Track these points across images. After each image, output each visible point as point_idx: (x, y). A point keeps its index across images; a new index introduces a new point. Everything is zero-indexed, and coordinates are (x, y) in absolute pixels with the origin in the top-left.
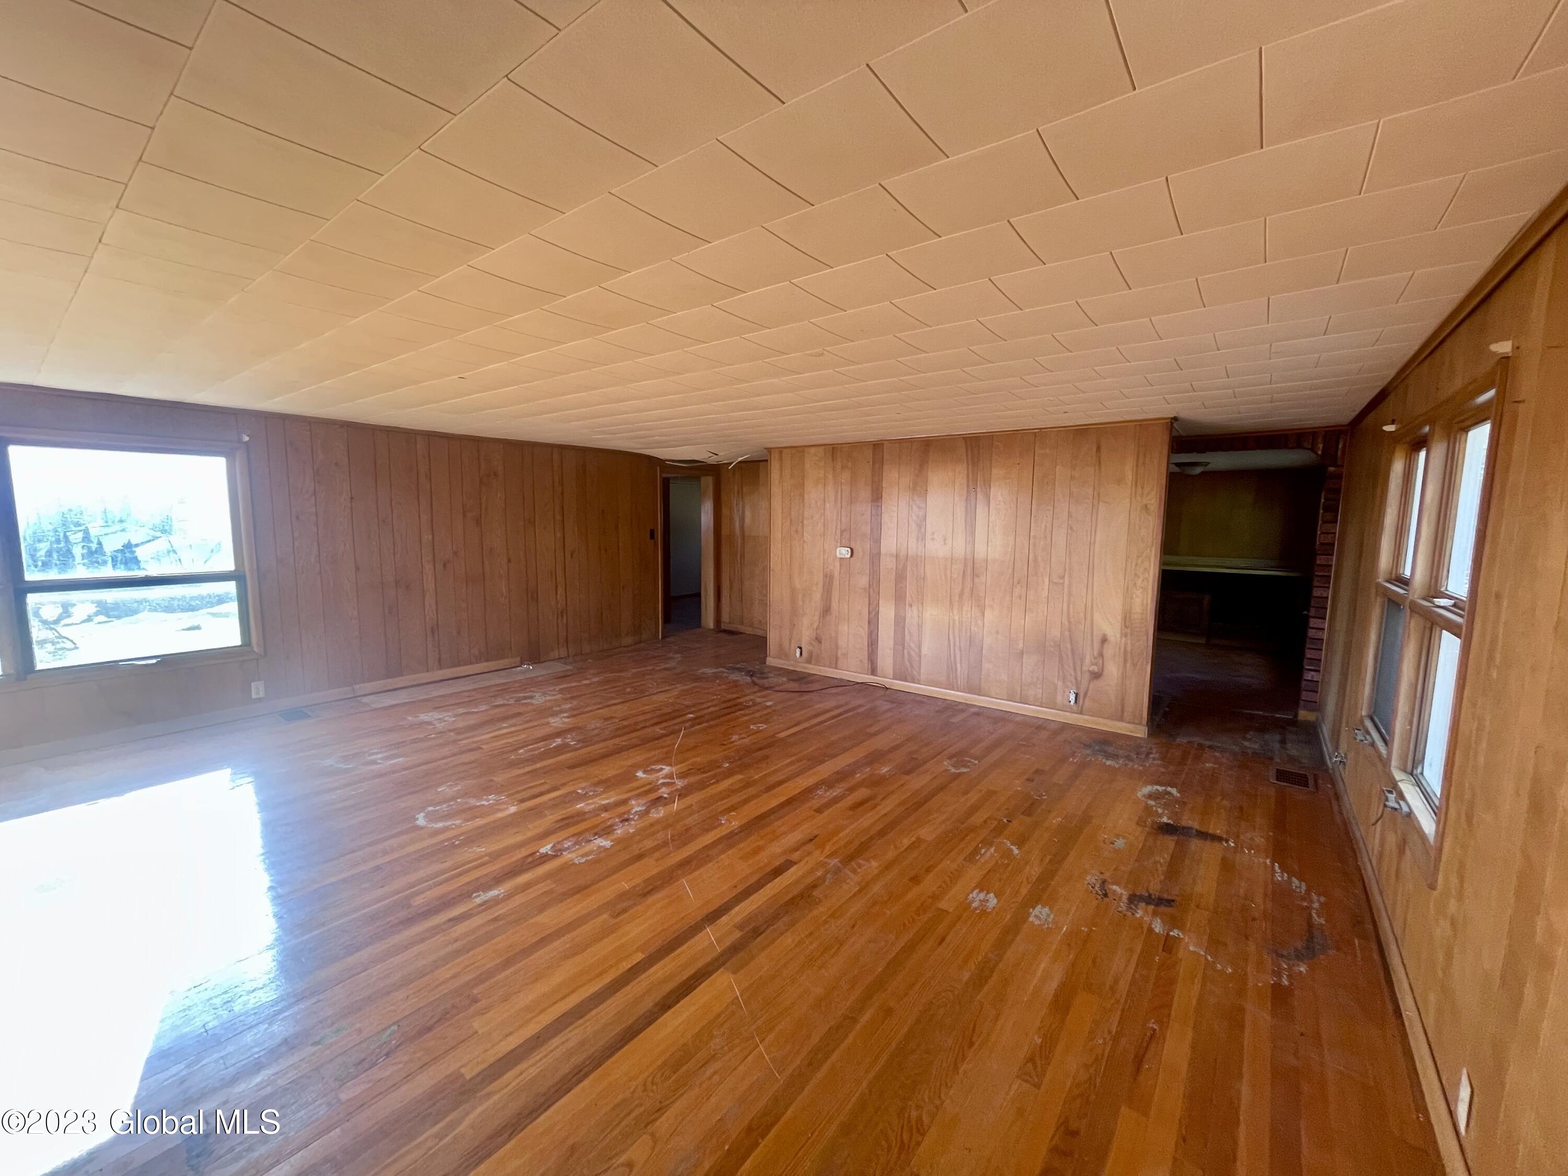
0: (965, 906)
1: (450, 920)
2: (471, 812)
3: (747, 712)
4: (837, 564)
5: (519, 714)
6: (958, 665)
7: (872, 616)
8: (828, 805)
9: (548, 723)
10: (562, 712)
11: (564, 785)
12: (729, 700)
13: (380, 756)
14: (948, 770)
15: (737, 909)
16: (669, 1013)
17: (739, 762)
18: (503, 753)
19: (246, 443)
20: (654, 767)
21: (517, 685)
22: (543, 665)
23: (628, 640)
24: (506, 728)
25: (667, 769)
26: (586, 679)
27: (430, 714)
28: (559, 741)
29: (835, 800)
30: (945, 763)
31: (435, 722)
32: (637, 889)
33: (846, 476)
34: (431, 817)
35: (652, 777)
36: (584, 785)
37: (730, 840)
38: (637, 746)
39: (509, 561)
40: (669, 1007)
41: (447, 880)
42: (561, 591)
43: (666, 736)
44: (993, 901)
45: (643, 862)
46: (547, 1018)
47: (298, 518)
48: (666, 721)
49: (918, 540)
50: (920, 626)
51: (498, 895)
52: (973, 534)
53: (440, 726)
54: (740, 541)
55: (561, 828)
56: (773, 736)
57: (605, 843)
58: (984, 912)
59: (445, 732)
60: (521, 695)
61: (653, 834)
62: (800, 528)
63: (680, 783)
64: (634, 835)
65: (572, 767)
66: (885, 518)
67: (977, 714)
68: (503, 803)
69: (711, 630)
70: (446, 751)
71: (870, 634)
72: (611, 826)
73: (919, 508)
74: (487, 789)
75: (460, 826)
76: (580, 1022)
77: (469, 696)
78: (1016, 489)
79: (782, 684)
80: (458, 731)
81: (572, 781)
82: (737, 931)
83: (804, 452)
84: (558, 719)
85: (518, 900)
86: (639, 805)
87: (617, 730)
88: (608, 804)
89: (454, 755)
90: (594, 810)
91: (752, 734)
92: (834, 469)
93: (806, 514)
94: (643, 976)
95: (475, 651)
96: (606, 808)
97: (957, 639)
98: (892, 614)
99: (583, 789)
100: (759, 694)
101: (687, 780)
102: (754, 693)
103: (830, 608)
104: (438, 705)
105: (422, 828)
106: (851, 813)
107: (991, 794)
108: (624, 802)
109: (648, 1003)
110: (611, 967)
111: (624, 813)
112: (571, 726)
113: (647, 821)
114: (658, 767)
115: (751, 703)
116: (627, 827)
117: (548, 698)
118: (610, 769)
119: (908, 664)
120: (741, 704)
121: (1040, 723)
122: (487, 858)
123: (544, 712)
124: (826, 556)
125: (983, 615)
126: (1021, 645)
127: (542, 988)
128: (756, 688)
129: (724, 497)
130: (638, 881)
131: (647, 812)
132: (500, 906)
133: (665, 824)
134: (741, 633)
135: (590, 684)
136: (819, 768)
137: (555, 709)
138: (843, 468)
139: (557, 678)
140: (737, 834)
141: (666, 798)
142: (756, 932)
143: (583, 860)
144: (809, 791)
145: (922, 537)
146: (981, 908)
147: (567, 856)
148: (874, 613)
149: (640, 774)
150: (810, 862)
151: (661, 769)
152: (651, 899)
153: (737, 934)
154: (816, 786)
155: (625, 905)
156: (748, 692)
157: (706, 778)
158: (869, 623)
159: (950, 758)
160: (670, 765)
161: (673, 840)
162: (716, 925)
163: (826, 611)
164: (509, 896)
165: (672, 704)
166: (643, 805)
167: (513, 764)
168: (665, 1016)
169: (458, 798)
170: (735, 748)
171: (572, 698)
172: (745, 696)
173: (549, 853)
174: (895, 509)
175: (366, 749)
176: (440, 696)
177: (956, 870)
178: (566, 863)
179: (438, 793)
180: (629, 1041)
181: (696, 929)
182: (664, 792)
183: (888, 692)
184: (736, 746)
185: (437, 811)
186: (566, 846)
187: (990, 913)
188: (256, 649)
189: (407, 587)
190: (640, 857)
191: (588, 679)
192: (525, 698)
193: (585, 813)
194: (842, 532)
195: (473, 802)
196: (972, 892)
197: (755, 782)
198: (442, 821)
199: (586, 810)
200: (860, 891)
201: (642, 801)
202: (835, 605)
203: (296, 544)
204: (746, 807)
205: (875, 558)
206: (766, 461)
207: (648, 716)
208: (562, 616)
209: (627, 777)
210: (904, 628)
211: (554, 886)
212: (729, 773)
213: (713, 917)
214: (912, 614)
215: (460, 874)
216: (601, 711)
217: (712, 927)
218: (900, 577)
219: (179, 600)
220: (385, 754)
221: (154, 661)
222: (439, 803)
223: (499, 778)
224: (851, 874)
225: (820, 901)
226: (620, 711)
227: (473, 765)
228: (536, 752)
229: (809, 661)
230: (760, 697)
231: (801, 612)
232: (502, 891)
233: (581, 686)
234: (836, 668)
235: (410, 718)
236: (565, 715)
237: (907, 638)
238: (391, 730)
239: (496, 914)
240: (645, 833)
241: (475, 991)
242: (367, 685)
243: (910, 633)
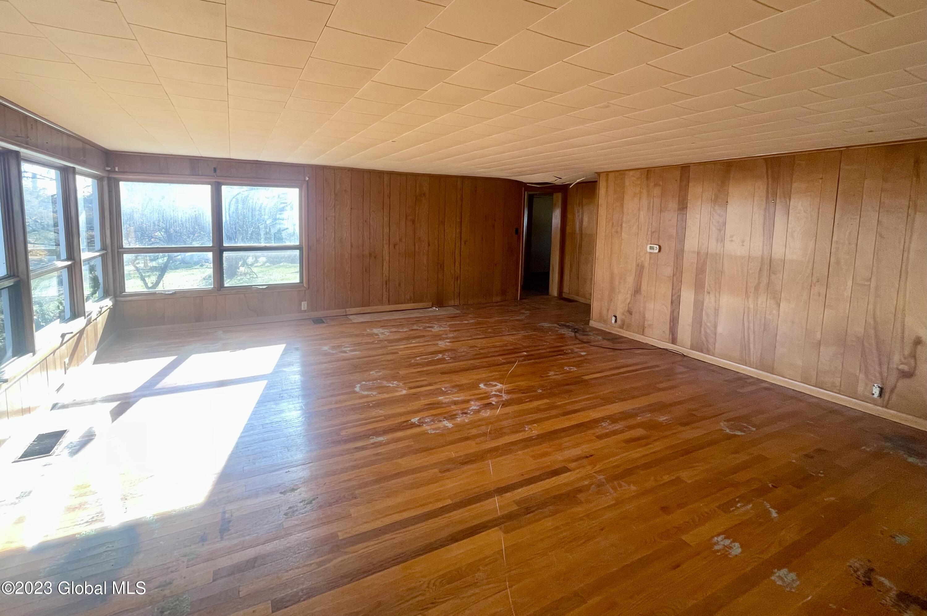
0: (709, 545)
1: (356, 448)
2: (382, 389)
3: (565, 357)
4: (648, 257)
5: (424, 336)
6: (752, 346)
7: (674, 298)
8: (607, 435)
9: (437, 344)
10: (447, 338)
11: (435, 383)
12: (555, 347)
13: (349, 349)
14: (722, 430)
15: (520, 490)
16: (456, 544)
17: (549, 391)
18: (409, 358)
19: (307, 181)
20: (491, 383)
21: (427, 319)
22: (444, 308)
23: (499, 299)
24: (414, 343)
25: (500, 386)
26: (465, 320)
27: (378, 329)
28: (440, 356)
29: (615, 433)
30: (722, 424)
31: (380, 335)
32: (459, 459)
33: (657, 191)
34: (363, 388)
35: (488, 389)
36: (448, 385)
37: (528, 442)
38: (484, 367)
39: (429, 245)
40: (457, 541)
41: (361, 425)
42: (457, 264)
43: (504, 364)
44: (737, 550)
45: (468, 442)
46: (388, 520)
47: (326, 219)
48: (507, 354)
49: (717, 241)
50: (716, 311)
51: (382, 441)
52: (771, 237)
53: (381, 337)
54: (578, 237)
55: (427, 409)
56: (579, 377)
57: (448, 424)
58: (725, 556)
59: (383, 340)
60: (427, 325)
61: (479, 426)
62: (619, 230)
63: (505, 397)
64: (468, 424)
65: (442, 373)
66: (689, 222)
67: (766, 389)
68: (401, 387)
69: (556, 297)
70: (380, 351)
71: (672, 312)
72: (455, 415)
73: (719, 215)
74: (394, 378)
75: (374, 396)
76: (404, 530)
77: (400, 322)
78: (819, 200)
79: (598, 341)
80: (390, 341)
81: (440, 382)
82: (516, 505)
83: (625, 174)
84: (443, 343)
85: (392, 446)
86: (475, 405)
87: (476, 355)
88: (458, 400)
89: (383, 354)
90: (448, 403)
91: (565, 373)
92: (648, 186)
93: (624, 219)
94: (447, 515)
95: (408, 297)
96: (455, 403)
97: (751, 325)
98: (692, 297)
99: (445, 388)
100: (577, 346)
101: (510, 396)
102: (575, 344)
103: (640, 288)
104: (383, 325)
105: (357, 393)
106: (624, 444)
107: (760, 459)
108: (467, 401)
109: (444, 534)
110: (431, 503)
111: (465, 409)
112: (449, 348)
113: (476, 417)
114: (494, 383)
115: (570, 351)
116: (465, 418)
117: (441, 329)
118: (464, 379)
119: (704, 338)
120: (562, 350)
121: (836, 408)
122: (383, 418)
123: (438, 337)
124: (639, 250)
125: (779, 306)
126: (818, 336)
127: (389, 502)
128: (577, 341)
129: (569, 207)
130: (461, 454)
131: (479, 411)
132: (382, 447)
133: (487, 421)
134: (577, 301)
135: (468, 324)
136: (609, 407)
137: (444, 336)
138: (655, 185)
139: (449, 318)
140: (534, 439)
141: (493, 405)
142: (528, 510)
143: (433, 432)
144: (596, 422)
145: (721, 240)
146: (723, 552)
147: (426, 427)
148: (676, 296)
149: (482, 386)
150: (583, 472)
151: (496, 385)
152: (466, 468)
153: (515, 508)
154: (603, 419)
155: (449, 466)
156: (570, 343)
157: (524, 397)
158: (672, 302)
159: (728, 421)
160: (502, 384)
161: (490, 433)
162: (502, 497)
163: (637, 291)
164: (388, 443)
165: (515, 344)
166: (478, 406)
167: (411, 366)
168: (452, 545)
169: (379, 380)
170: (548, 381)
171: (455, 331)
172: (566, 345)
173: (416, 423)
174: (698, 216)
175: (344, 344)
176: (386, 320)
177: (707, 513)
178: (423, 431)
179: (369, 375)
180: (429, 552)
181: (489, 495)
182: (494, 400)
183: (685, 359)
184: (551, 379)
185: (367, 385)
186: (426, 421)
187: (731, 558)
188: (305, 285)
189: (375, 257)
190: (467, 439)
191: (467, 320)
192: (429, 327)
193: (442, 403)
194: (652, 233)
195: (385, 383)
196: (718, 535)
197: (557, 407)
198: (367, 391)
199: (444, 402)
200: (614, 505)
201: (478, 403)
202: (644, 287)
203: (325, 232)
204: (546, 422)
205: (679, 255)
206: (596, 181)
207: (497, 349)
208: (457, 280)
209: (474, 386)
210: (702, 310)
211: (413, 443)
212: (540, 397)
213: (502, 491)
214: (709, 301)
215: (367, 424)
216: (470, 341)
217: (499, 497)
218: (700, 271)
219: (276, 258)
220: (351, 348)
221: (265, 287)
222: (369, 381)
223: (402, 372)
224: (611, 490)
225: (581, 502)
226: (480, 343)
227: (392, 362)
228: (426, 360)
229: (622, 327)
230: (577, 348)
231: (618, 291)
232: (386, 439)
233: (462, 324)
234: (643, 335)
235: (368, 330)
236: (448, 340)
237: (705, 318)
238: (357, 336)
239: (379, 451)
240: (473, 424)
241: (357, 492)
242: (353, 309)
243: (707, 315)
